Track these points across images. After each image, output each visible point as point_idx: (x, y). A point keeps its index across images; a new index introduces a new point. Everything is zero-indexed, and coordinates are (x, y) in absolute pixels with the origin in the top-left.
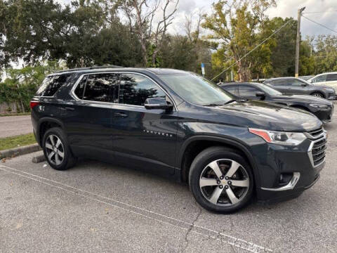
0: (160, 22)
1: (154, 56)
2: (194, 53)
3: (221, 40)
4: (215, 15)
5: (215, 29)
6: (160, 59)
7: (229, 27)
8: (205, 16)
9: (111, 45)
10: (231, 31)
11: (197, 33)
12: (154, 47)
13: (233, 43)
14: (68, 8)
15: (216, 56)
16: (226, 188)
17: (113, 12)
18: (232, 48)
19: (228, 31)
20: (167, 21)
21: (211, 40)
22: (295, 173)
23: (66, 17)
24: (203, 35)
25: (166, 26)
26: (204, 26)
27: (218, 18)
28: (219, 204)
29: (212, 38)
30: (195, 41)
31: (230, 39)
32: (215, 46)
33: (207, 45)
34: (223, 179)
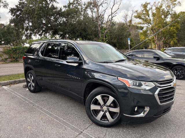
0: (110, 15)
1: (105, 34)
2: (128, 32)
3: (146, 25)
4: (143, 11)
5: (143, 19)
6: (108, 35)
7: (151, 17)
8: (137, 11)
9: (82, 27)
10: (152, 19)
11: (131, 21)
12: (105, 29)
13: (152, 27)
14: (61, 9)
15: (141, 34)
16: (106, 112)
17: (85, 10)
18: (152, 29)
19: (150, 20)
20: (113, 15)
21: (139, 25)
22: (146, 107)
23: (60, 14)
24: (134, 22)
25: (112, 17)
26: (136, 17)
27: (144, 12)
28: (101, 121)
29: (141, 24)
30: (129, 26)
31: (151, 24)
32: (142, 28)
33: (137, 28)
34: (104, 106)
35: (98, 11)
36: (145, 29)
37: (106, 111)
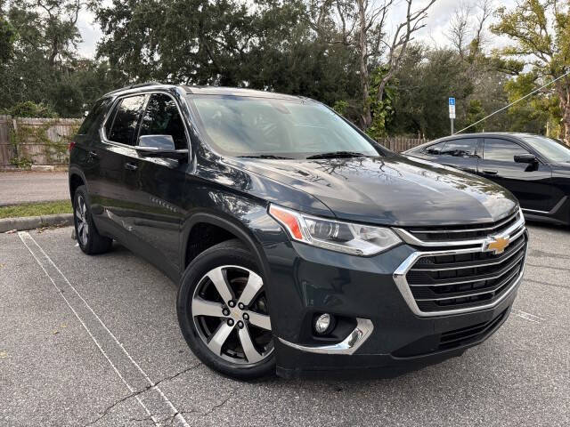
0: (402, 26)
1: (382, 85)
2: (464, 80)
3: (533, 58)
4: (525, 9)
5: (523, 37)
6: (393, 91)
8: (501, 10)
9: (306, 65)
10: (554, 38)
11: (476, 43)
12: (384, 71)
13: (555, 64)
14: (244, 8)
15: (513, 86)
16: (239, 326)
17: (324, 11)
18: (553, 72)
19: (549, 39)
20: (412, 24)
21: (508, 58)
25: (409, 32)
26: (496, 30)
27: (527, 14)
28: (225, 357)
29: (514, 53)
30: (470, 60)
31: (550, 54)
32: (517, 68)
33: (500, 66)
34: (233, 307)
35: (362, 10)
36: (527, 70)
37: (240, 324)
